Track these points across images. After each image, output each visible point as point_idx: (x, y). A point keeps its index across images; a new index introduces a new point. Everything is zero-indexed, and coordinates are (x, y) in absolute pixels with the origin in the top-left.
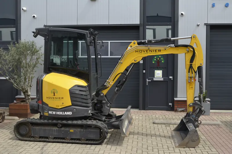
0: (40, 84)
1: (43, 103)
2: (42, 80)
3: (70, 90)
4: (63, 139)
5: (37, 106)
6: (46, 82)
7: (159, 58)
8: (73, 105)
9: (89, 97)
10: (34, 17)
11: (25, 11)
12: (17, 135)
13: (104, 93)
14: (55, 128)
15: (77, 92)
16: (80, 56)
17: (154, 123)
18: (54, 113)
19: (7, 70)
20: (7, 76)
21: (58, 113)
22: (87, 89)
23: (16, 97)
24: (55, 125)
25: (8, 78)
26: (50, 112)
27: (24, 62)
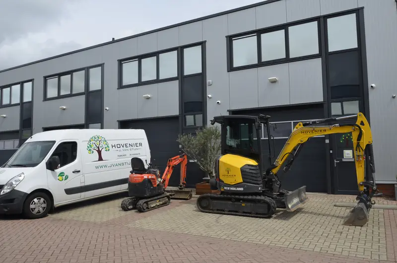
0: (217, 163)
1: (220, 180)
2: (219, 161)
3: (241, 169)
4: (237, 212)
5: (215, 183)
6: (222, 162)
7: (348, 136)
8: (244, 182)
9: (259, 175)
10: (218, 103)
11: (210, 98)
12: (199, 207)
13: (273, 171)
14: (230, 202)
15: (248, 170)
16: (263, 138)
17: (335, 206)
18: (228, 188)
19: (195, 153)
20: (194, 159)
21: (232, 189)
22: (258, 168)
23: (204, 179)
24: (230, 199)
25: (196, 161)
26: (225, 188)
27: (209, 145)
